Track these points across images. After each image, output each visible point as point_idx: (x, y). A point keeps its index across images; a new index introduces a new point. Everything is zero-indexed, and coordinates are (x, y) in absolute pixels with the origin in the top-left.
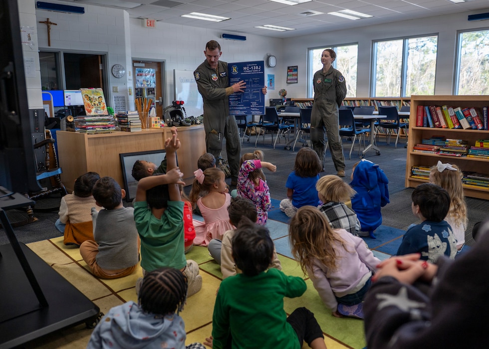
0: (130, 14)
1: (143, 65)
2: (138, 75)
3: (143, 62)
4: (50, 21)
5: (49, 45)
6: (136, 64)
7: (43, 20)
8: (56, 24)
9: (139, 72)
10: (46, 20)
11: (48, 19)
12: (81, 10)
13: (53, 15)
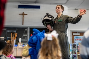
0: (68, 8)
1: (79, 34)
2: (76, 40)
3: (79, 33)
4: (24, 13)
5: (23, 24)
6: (74, 34)
7: (21, 13)
8: (27, 15)
9: (76, 38)
10: (22, 13)
11: (23, 13)
12: (38, 7)
13: (26, 11)
